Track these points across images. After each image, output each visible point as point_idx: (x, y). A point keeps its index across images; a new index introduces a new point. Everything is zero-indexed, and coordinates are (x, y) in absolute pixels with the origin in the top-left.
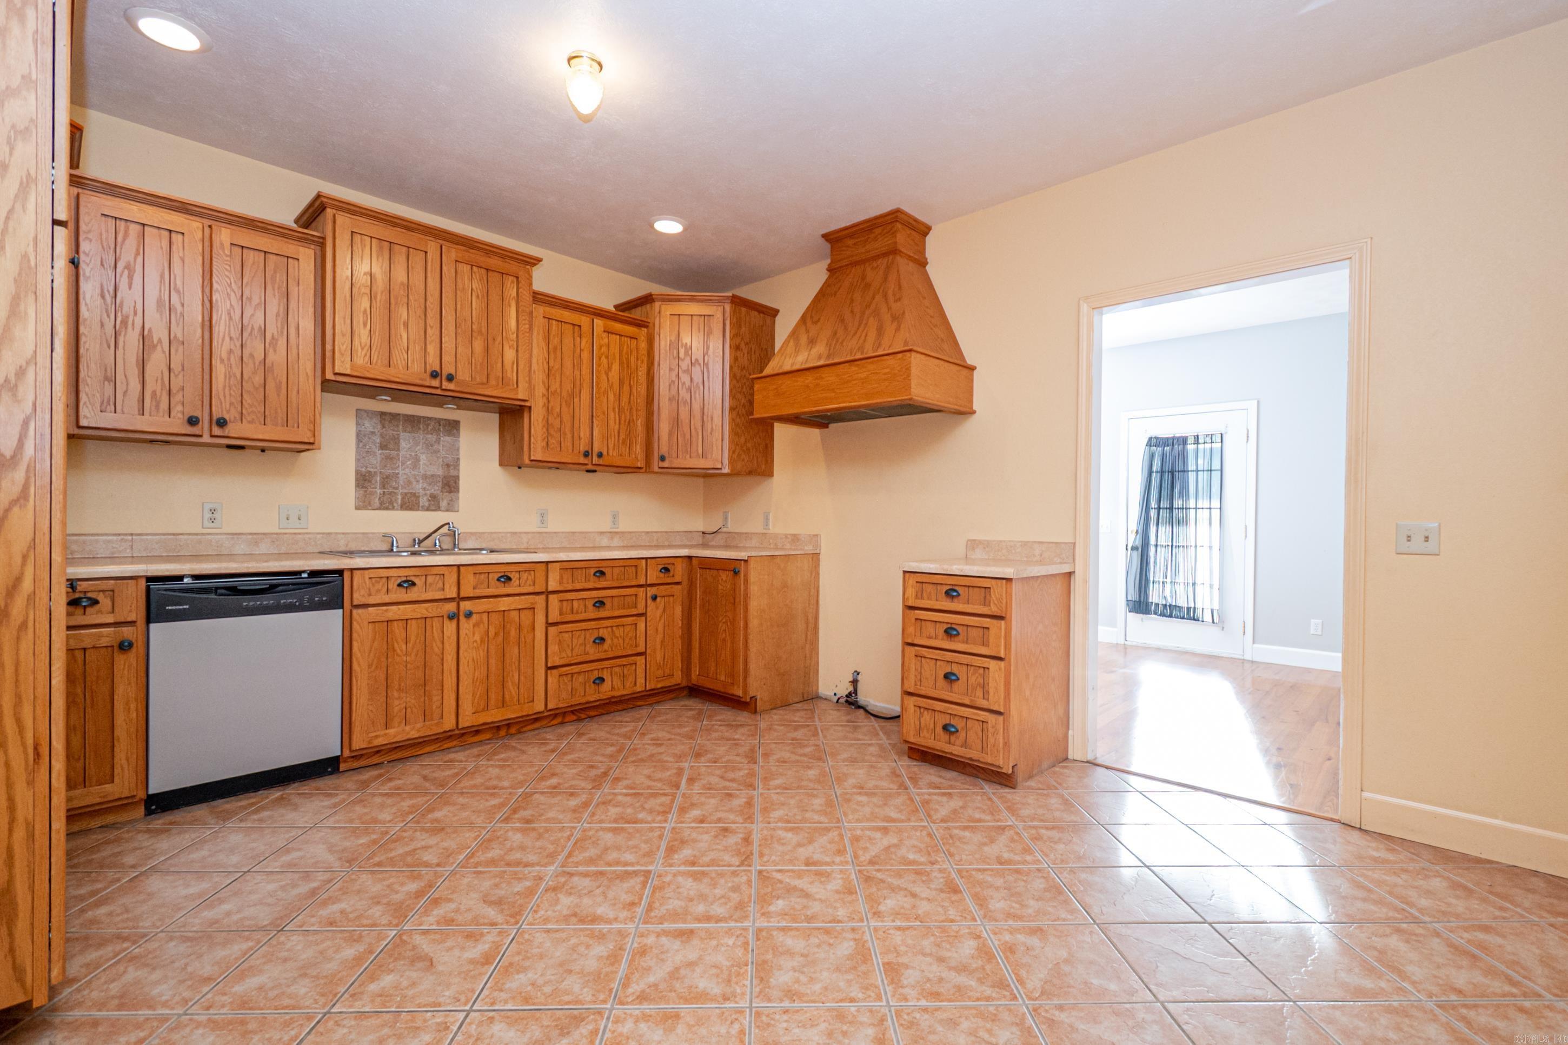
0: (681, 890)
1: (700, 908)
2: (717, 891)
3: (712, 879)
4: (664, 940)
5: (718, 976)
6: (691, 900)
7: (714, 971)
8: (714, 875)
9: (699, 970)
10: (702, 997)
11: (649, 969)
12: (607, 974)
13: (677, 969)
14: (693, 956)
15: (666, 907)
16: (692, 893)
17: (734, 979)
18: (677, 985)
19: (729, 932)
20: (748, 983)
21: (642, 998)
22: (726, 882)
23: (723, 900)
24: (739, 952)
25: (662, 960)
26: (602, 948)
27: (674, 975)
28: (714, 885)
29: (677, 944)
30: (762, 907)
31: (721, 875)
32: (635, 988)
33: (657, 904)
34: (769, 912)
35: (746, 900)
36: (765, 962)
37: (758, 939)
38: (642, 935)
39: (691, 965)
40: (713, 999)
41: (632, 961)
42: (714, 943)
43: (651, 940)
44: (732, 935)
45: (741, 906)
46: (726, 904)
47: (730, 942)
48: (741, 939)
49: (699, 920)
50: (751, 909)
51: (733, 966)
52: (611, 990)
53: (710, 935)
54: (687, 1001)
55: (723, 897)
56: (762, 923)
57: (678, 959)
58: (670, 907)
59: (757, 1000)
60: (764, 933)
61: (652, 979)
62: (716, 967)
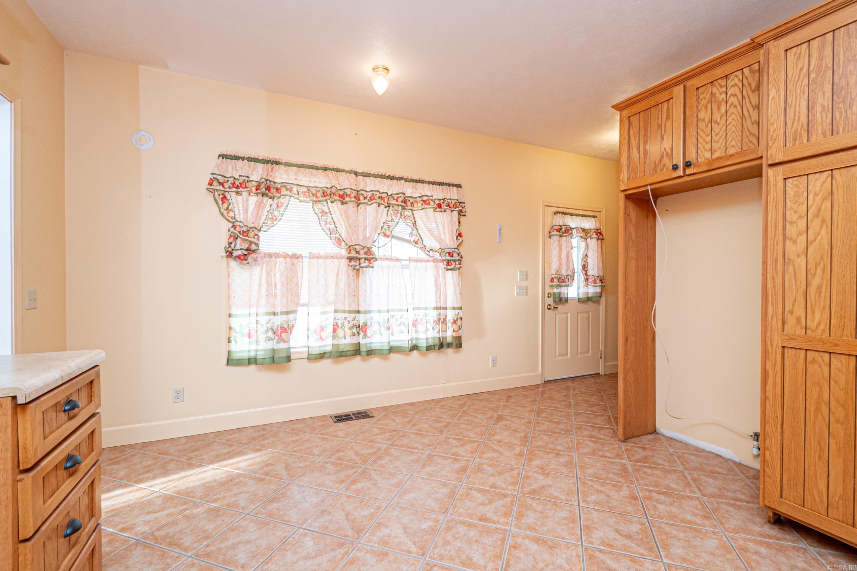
0: (482, 551)
1: (472, 533)
2: (459, 544)
3: (459, 557)
4: (495, 519)
5: (472, 497)
6: (477, 541)
7: (473, 499)
8: (457, 560)
9: (480, 501)
10: (480, 491)
11: (503, 506)
12: (522, 508)
13: (489, 503)
14: (481, 508)
15: (493, 539)
16: (475, 547)
17: (465, 494)
18: (490, 497)
19: (460, 515)
20: (460, 492)
21: (505, 496)
22: (450, 551)
23: (457, 536)
24: (459, 504)
25: (496, 508)
26: (528, 521)
27: (491, 502)
28: (459, 549)
29: (489, 515)
30: (436, 526)
31: (451, 559)
32: (509, 499)
33: (499, 542)
34: (434, 521)
35: (443, 532)
36: (449, 498)
37: (447, 509)
38: (507, 523)
39: (482, 504)
40: (476, 489)
41: (511, 511)
42: (470, 511)
43: (502, 520)
44: (459, 514)
45: (448, 529)
46: (456, 533)
47: (461, 510)
48: (455, 510)
49: (475, 525)
50: (443, 526)
51: (464, 500)
52: (519, 501)
53: (470, 516)
54: (487, 491)
55: (457, 539)
56: (441, 517)
57: (488, 508)
58: (490, 539)
59: (458, 486)
60: (443, 511)
61: (501, 502)
62: (472, 501)
